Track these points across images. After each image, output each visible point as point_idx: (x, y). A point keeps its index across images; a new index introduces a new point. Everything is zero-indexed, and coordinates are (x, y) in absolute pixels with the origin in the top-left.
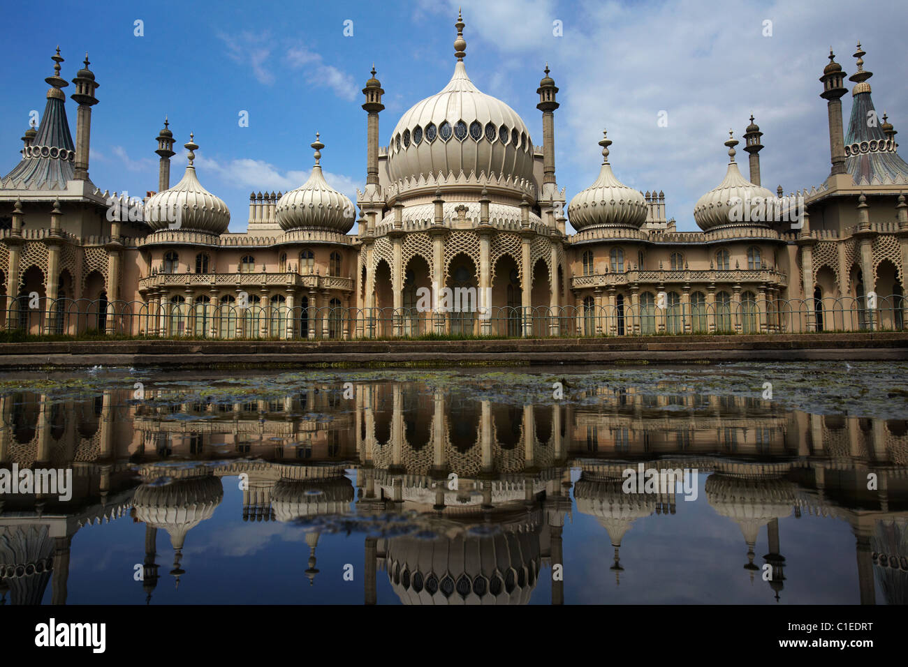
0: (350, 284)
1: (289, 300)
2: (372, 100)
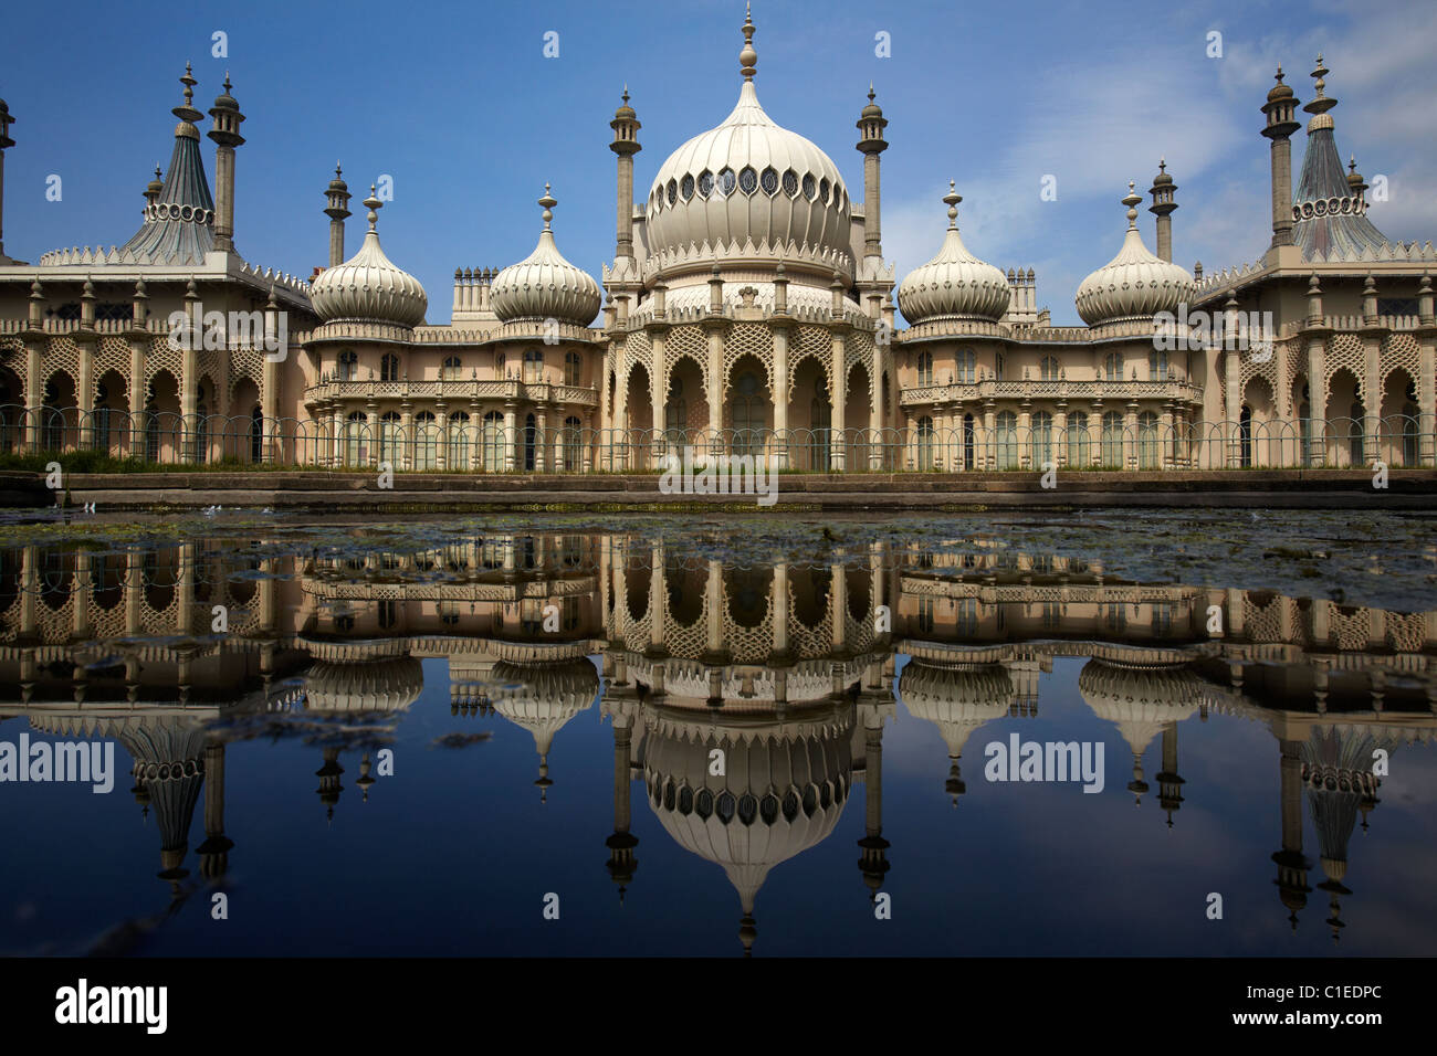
0: (593, 396)
1: (509, 418)
2: (624, 137)
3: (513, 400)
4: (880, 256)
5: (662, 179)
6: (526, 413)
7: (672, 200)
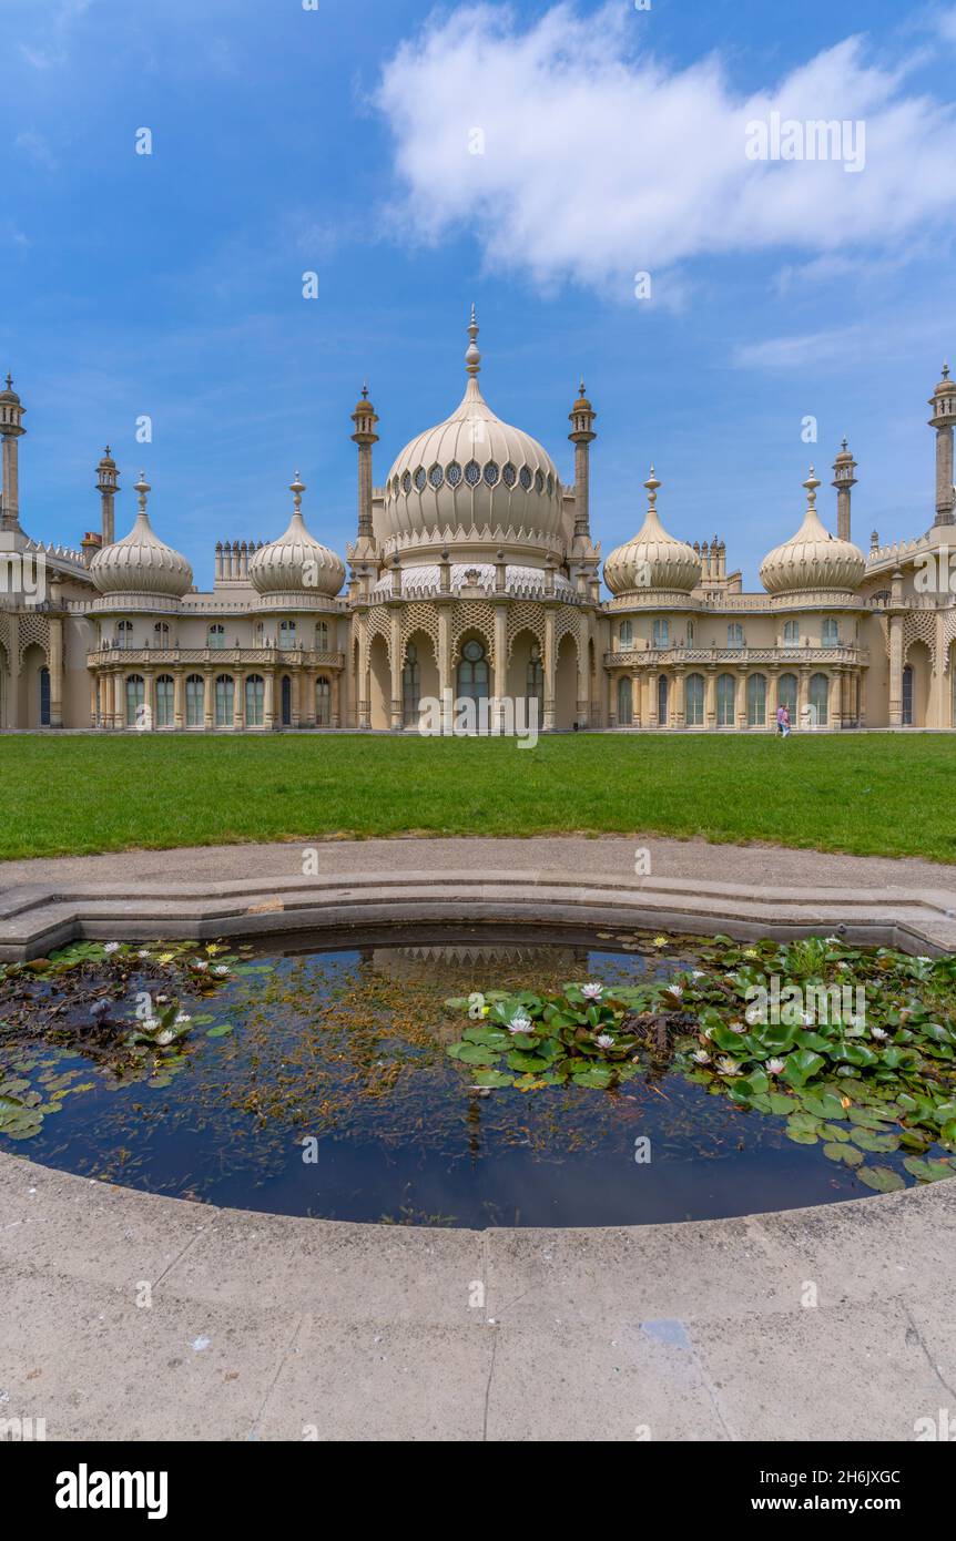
0: (340, 659)
1: (268, 682)
2: (363, 429)
3: (271, 665)
4: (588, 535)
5: (398, 469)
6: (282, 675)
7: (408, 491)
